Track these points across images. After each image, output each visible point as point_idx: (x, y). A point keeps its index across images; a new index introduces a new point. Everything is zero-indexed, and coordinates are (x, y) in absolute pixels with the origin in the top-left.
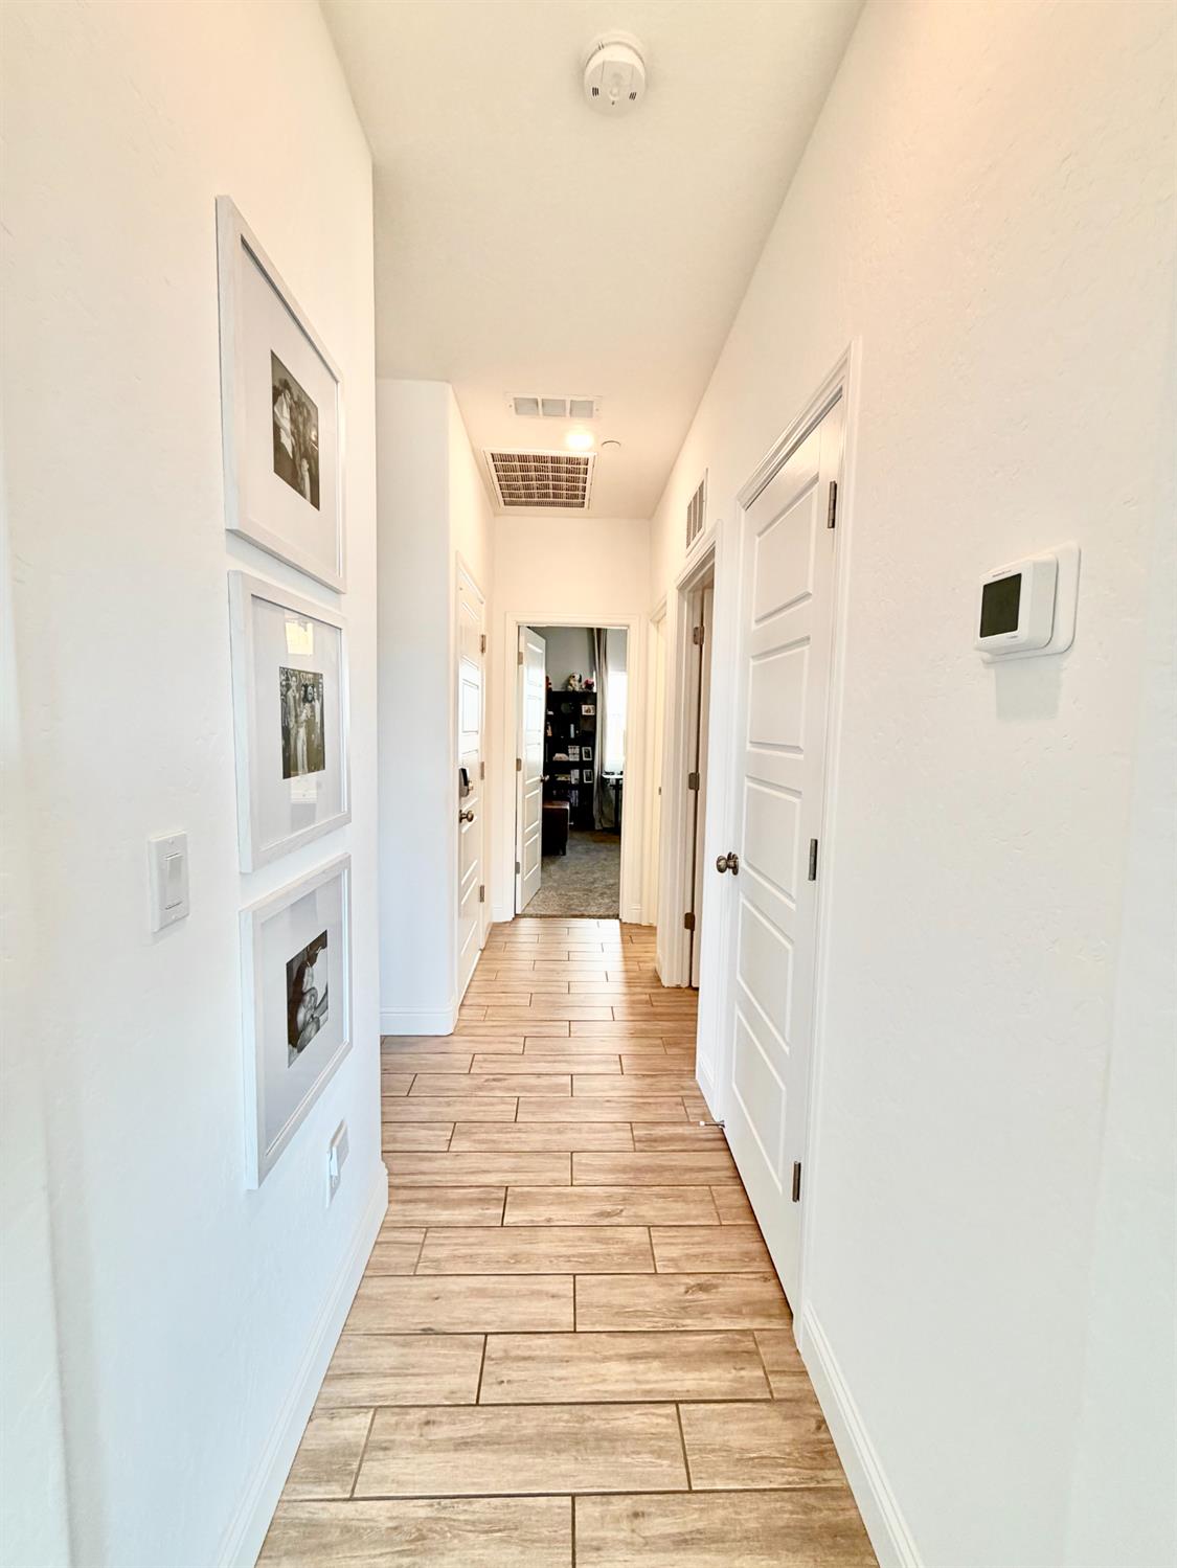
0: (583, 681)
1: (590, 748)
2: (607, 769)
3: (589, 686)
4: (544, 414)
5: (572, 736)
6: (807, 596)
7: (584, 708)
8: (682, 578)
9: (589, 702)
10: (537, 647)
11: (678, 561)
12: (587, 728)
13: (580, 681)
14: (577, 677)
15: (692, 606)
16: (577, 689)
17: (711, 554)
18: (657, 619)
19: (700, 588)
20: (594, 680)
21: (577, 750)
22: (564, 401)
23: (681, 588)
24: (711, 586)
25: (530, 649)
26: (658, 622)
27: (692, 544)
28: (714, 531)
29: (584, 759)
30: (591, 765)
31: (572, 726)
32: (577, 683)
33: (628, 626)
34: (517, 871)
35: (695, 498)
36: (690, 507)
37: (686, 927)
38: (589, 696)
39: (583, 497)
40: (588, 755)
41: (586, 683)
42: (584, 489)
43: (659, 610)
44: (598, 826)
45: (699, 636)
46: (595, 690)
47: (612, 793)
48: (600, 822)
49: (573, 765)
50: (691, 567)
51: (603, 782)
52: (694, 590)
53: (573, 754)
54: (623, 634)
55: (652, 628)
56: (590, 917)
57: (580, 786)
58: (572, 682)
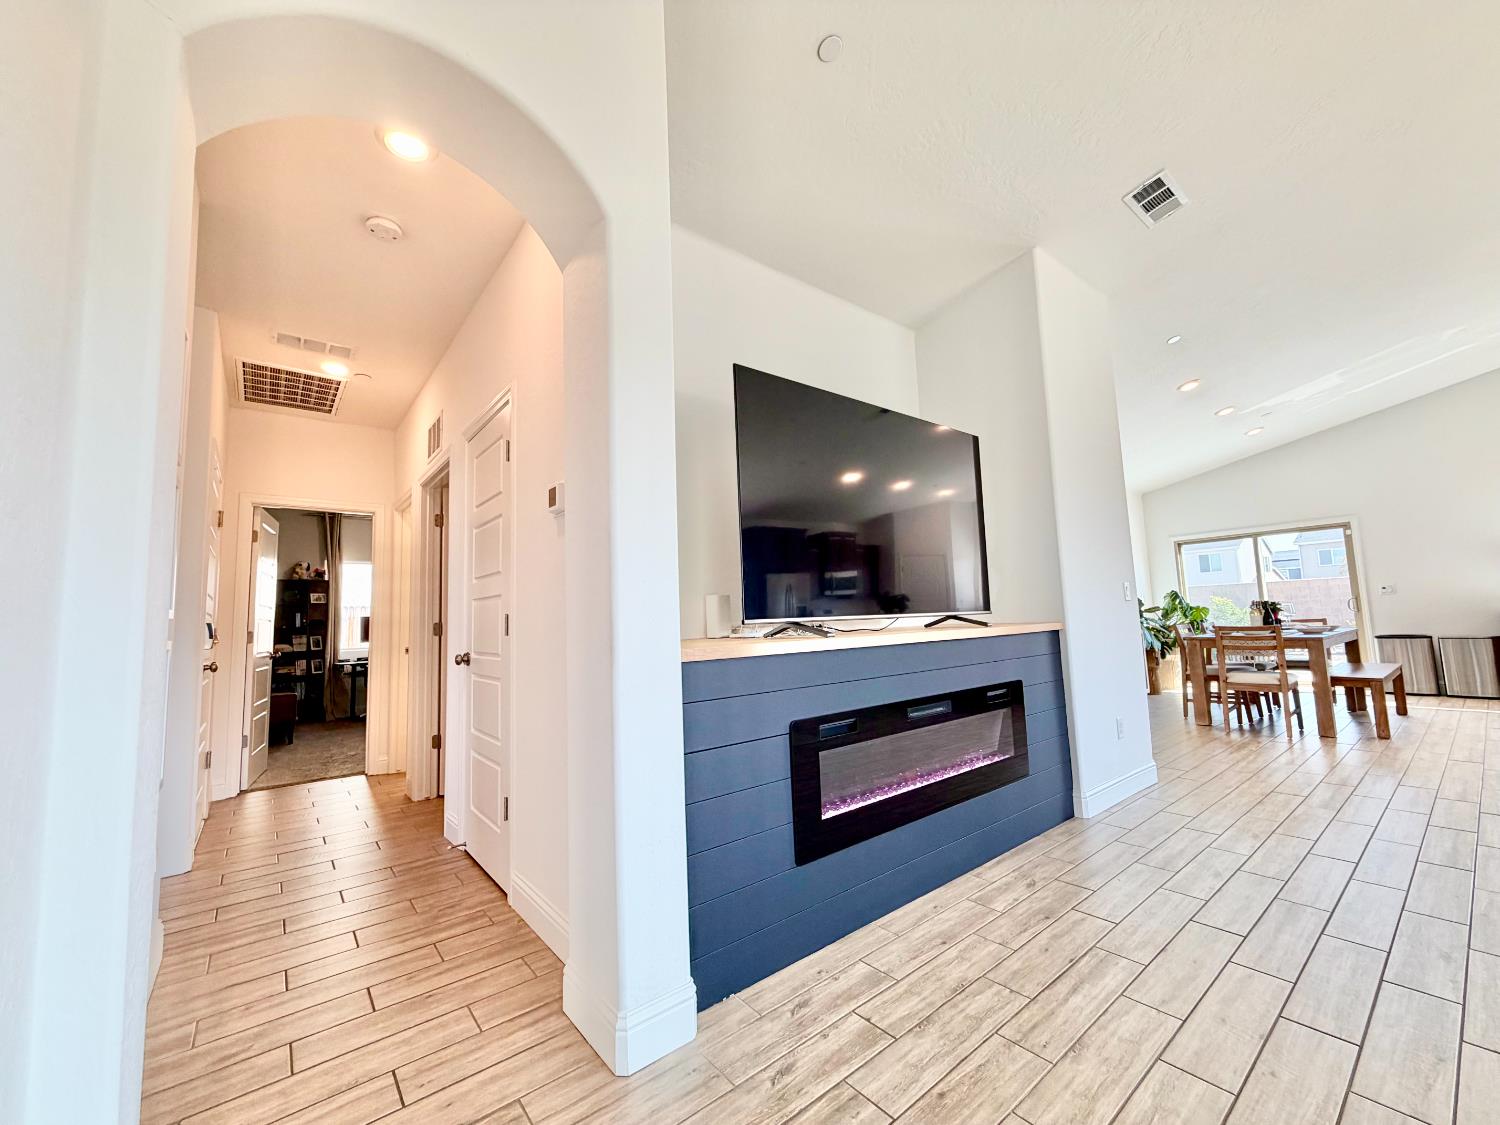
0: (312, 569)
1: (320, 638)
2: (341, 657)
3: (320, 574)
4: (305, 348)
5: (298, 624)
6: (500, 493)
7: (313, 597)
8: (425, 478)
9: (319, 590)
10: (271, 529)
11: (420, 465)
12: (317, 616)
13: (308, 569)
14: (305, 565)
15: (433, 498)
16: (305, 577)
17: (447, 465)
18: (401, 508)
19: (439, 486)
20: (326, 568)
21: (304, 640)
22: (325, 345)
23: (425, 485)
24: (447, 486)
25: (264, 529)
26: (403, 511)
27: (433, 456)
28: (448, 450)
29: (313, 649)
30: (321, 654)
31: (298, 616)
32: (304, 572)
33: (374, 513)
34: (244, 745)
35: (434, 426)
36: (430, 431)
37: (434, 747)
38: (320, 584)
39: (332, 406)
40: (317, 644)
41: (316, 571)
42: (333, 401)
43: (405, 501)
44: (329, 717)
45: (440, 520)
46: (326, 578)
47: (348, 682)
48: (332, 713)
49: (299, 656)
50: (431, 472)
51: (337, 669)
52: (435, 488)
53: (300, 644)
54: (367, 520)
55: (397, 516)
56: (332, 778)
57: (307, 677)
58: (298, 570)
